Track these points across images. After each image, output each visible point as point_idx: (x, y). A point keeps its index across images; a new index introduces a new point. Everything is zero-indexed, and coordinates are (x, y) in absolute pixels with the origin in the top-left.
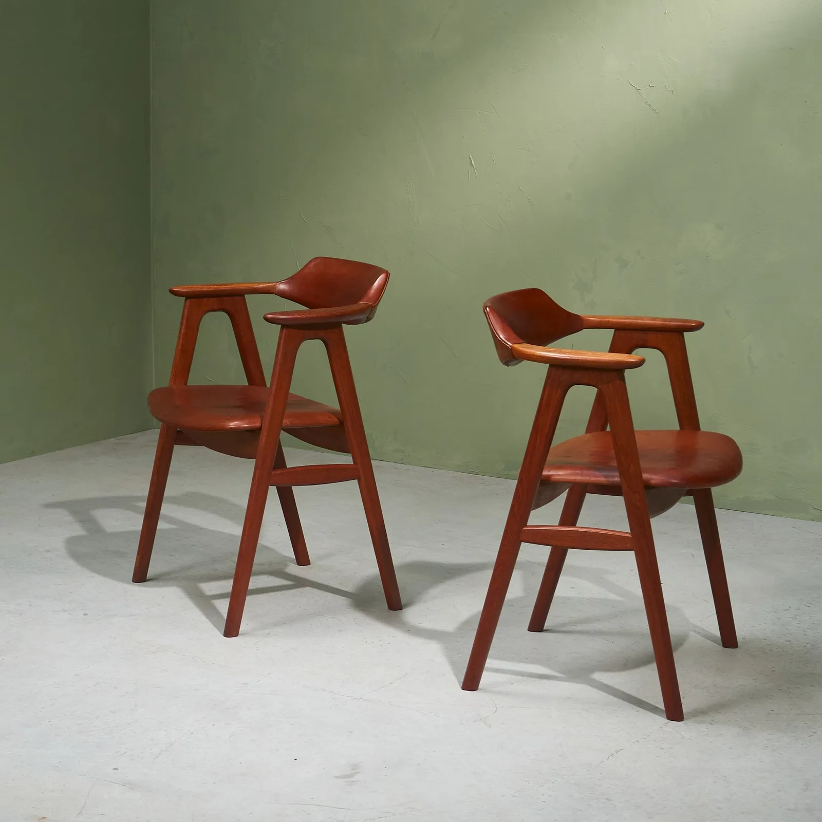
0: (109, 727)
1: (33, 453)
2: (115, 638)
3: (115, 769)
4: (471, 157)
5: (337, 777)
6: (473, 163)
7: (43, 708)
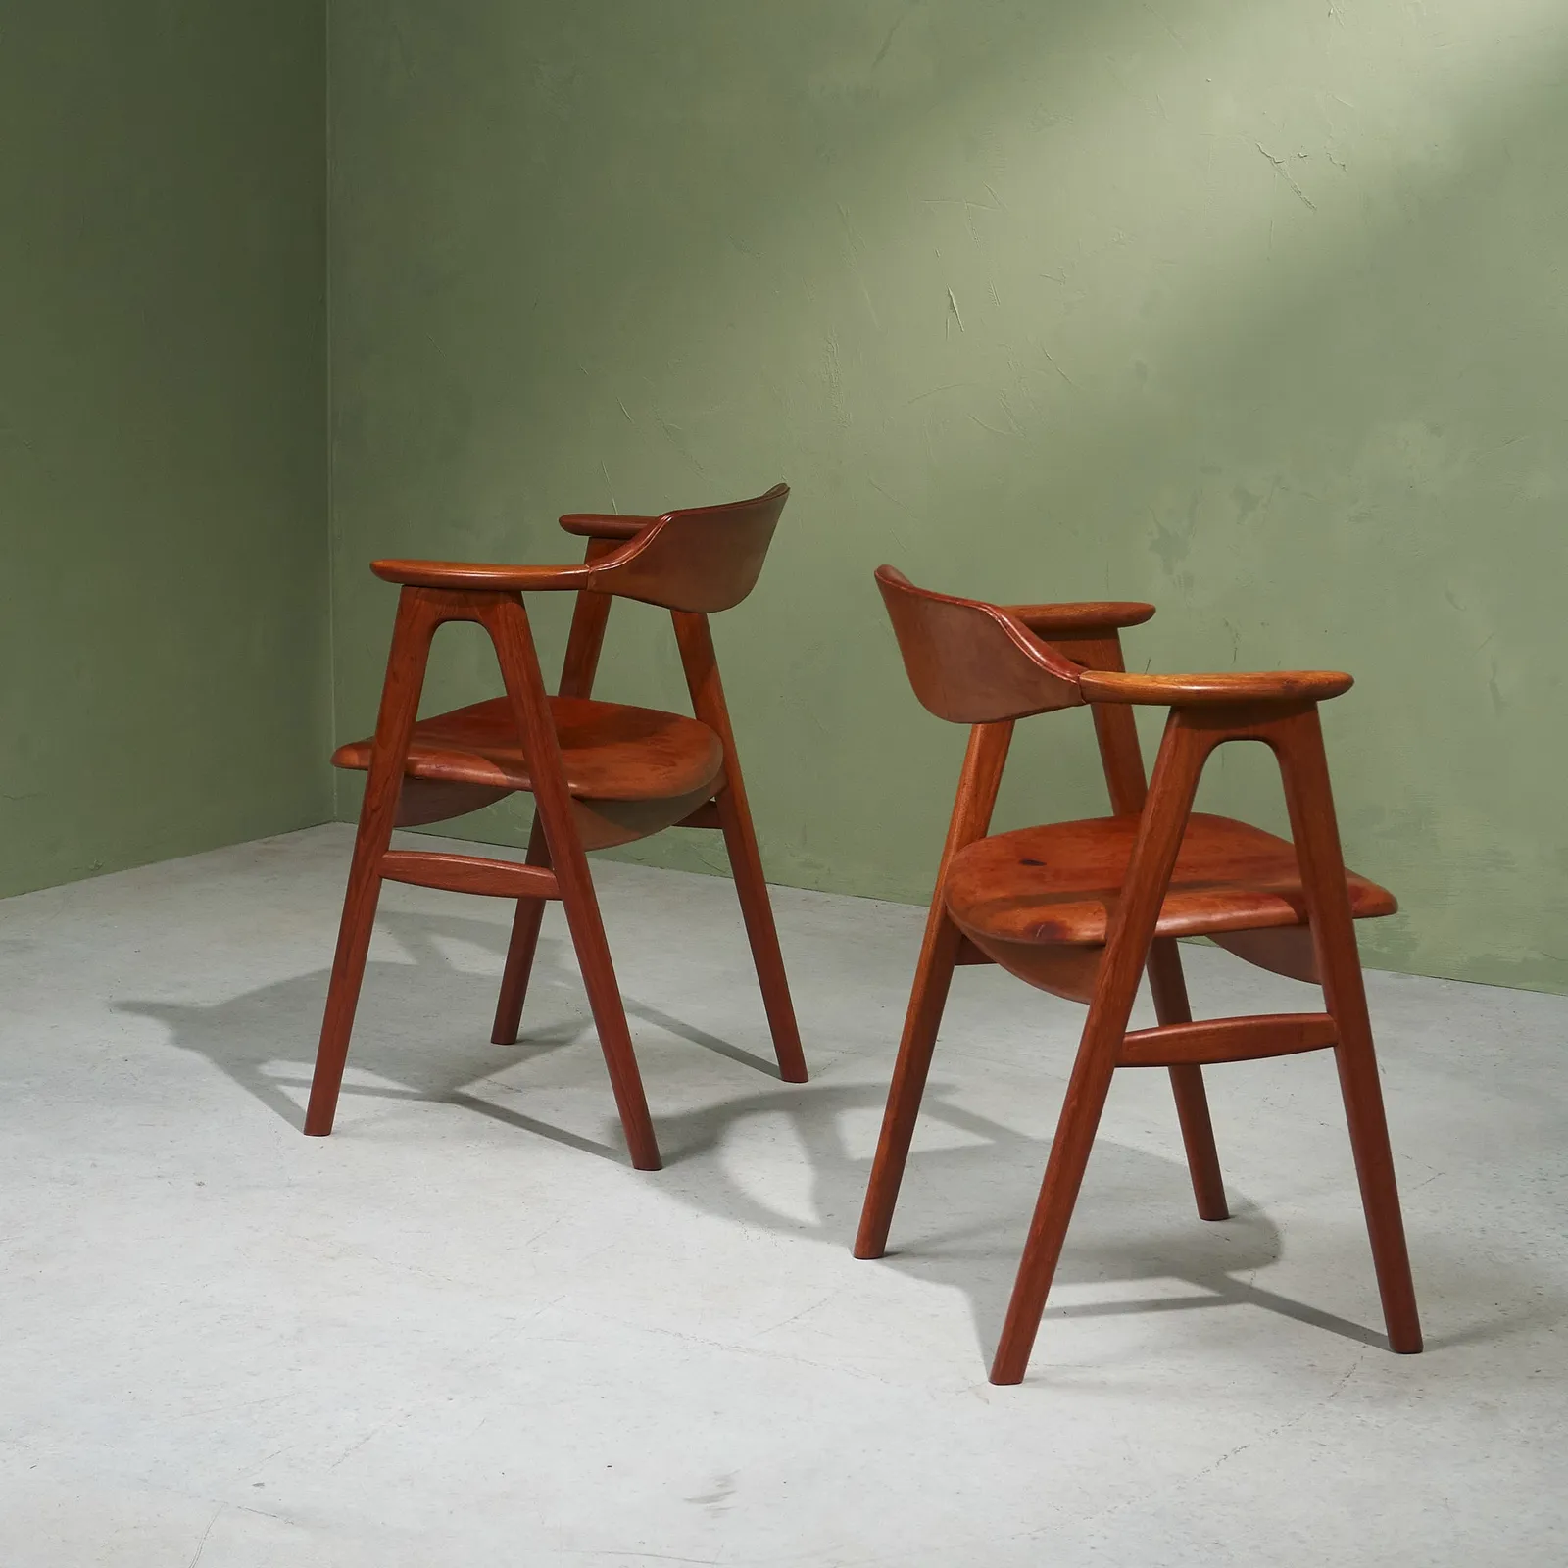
0: (245, 1404)
1: (97, 871)
2: (257, 1231)
3: (257, 1485)
4: (951, 293)
5: (690, 1501)
6: (955, 305)
7: (118, 1366)
